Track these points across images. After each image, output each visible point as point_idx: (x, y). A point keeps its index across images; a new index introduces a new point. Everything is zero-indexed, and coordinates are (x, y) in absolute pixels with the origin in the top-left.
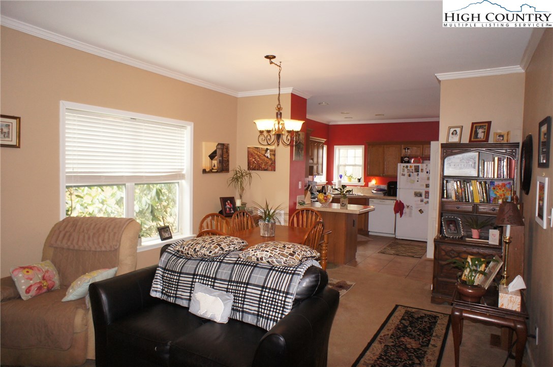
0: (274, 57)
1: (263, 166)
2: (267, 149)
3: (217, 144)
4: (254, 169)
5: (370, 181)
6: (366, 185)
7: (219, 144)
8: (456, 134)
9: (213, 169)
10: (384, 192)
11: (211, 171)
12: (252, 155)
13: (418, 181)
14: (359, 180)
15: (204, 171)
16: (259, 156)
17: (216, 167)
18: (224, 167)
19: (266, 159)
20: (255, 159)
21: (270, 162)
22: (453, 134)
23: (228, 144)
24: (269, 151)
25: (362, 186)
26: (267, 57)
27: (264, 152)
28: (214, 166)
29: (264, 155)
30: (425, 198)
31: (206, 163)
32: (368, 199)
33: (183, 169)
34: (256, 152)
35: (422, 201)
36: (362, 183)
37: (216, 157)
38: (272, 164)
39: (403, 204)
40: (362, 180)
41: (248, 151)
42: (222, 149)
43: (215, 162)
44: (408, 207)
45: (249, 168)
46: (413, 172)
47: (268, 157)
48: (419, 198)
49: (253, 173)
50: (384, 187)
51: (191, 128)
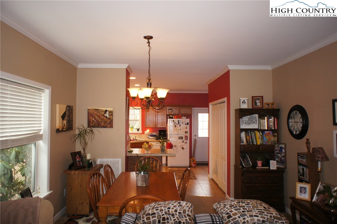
0: (151, 38)
1: (102, 124)
2: (106, 111)
3: (66, 106)
4: (94, 127)
5: (146, 130)
6: (143, 133)
7: (67, 106)
8: (245, 103)
9: (64, 128)
11: (62, 131)
12: (92, 115)
13: (180, 130)
14: (138, 130)
15: (58, 131)
16: (99, 116)
17: (65, 127)
18: (70, 127)
19: (105, 118)
20: (95, 118)
21: (109, 121)
22: (243, 103)
23: (73, 106)
24: (108, 112)
25: (140, 134)
26: (145, 37)
27: (103, 113)
28: (64, 126)
29: (104, 116)
30: (185, 140)
31: (59, 123)
33: (40, 130)
34: (96, 113)
35: (183, 142)
36: (140, 131)
37: (66, 118)
38: (110, 122)
39: (172, 144)
41: (88, 112)
42: (69, 110)
43: (65, 122)
44: (175, 146)
45: (89, 126)
46: (177, 124)
47: (107, 117)
48: (181, 140)
49: (95, 130)
50: (156, 134)
51: (49, 91)
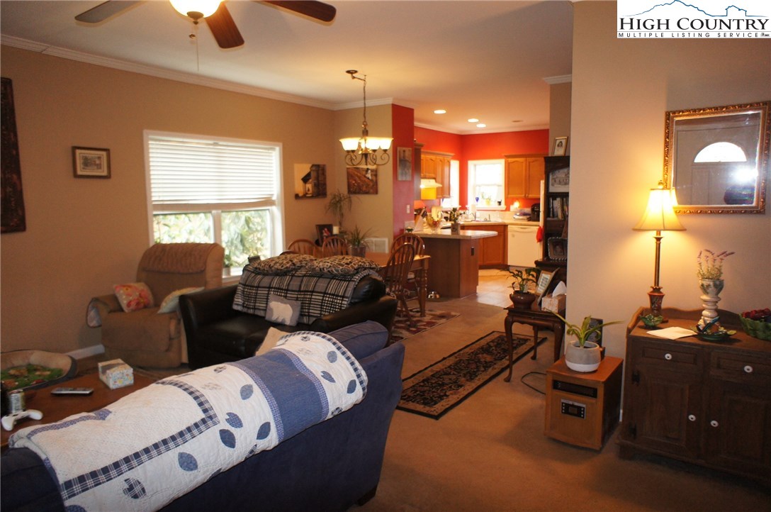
0: (356, 72)
1: (364, 189)
2: (368, 169)
3: (310, 165)
4: (355, 193)
5: (512, 204)
6: (508, 209)
7: (313, 166)
8: (562, 145)
9: (307, 194)
10: (528, 217)
11: (305, 196)
12: (352, 176)
14: (500, 203)
15: (297, 196)
16: (359, 178)
17: (311, 192)
18: (320, 191)
19: (367, 180)
20: (355, 180)
21: (371, 184)
22: (558, 146)
23: (324, 165)
24: (369, 171)
25: (502, 211)
26: (348, 72)
27: (364, 173)
28: (309, 190)
29: (365, 176)
31: (299, 187)
32: (507, 225)
33: (272, 195)
34: (356, 173)
36: (503, 206)
37: (310, 180)
38: (373, 186)
40: (503, 203)
41: (348, 173)
42: (318, 172)
43: (309, 186)
45: (350, 192)
47: (368, 178)
49: (355, 198)
50: (528, 210)
51: (280, 149)
